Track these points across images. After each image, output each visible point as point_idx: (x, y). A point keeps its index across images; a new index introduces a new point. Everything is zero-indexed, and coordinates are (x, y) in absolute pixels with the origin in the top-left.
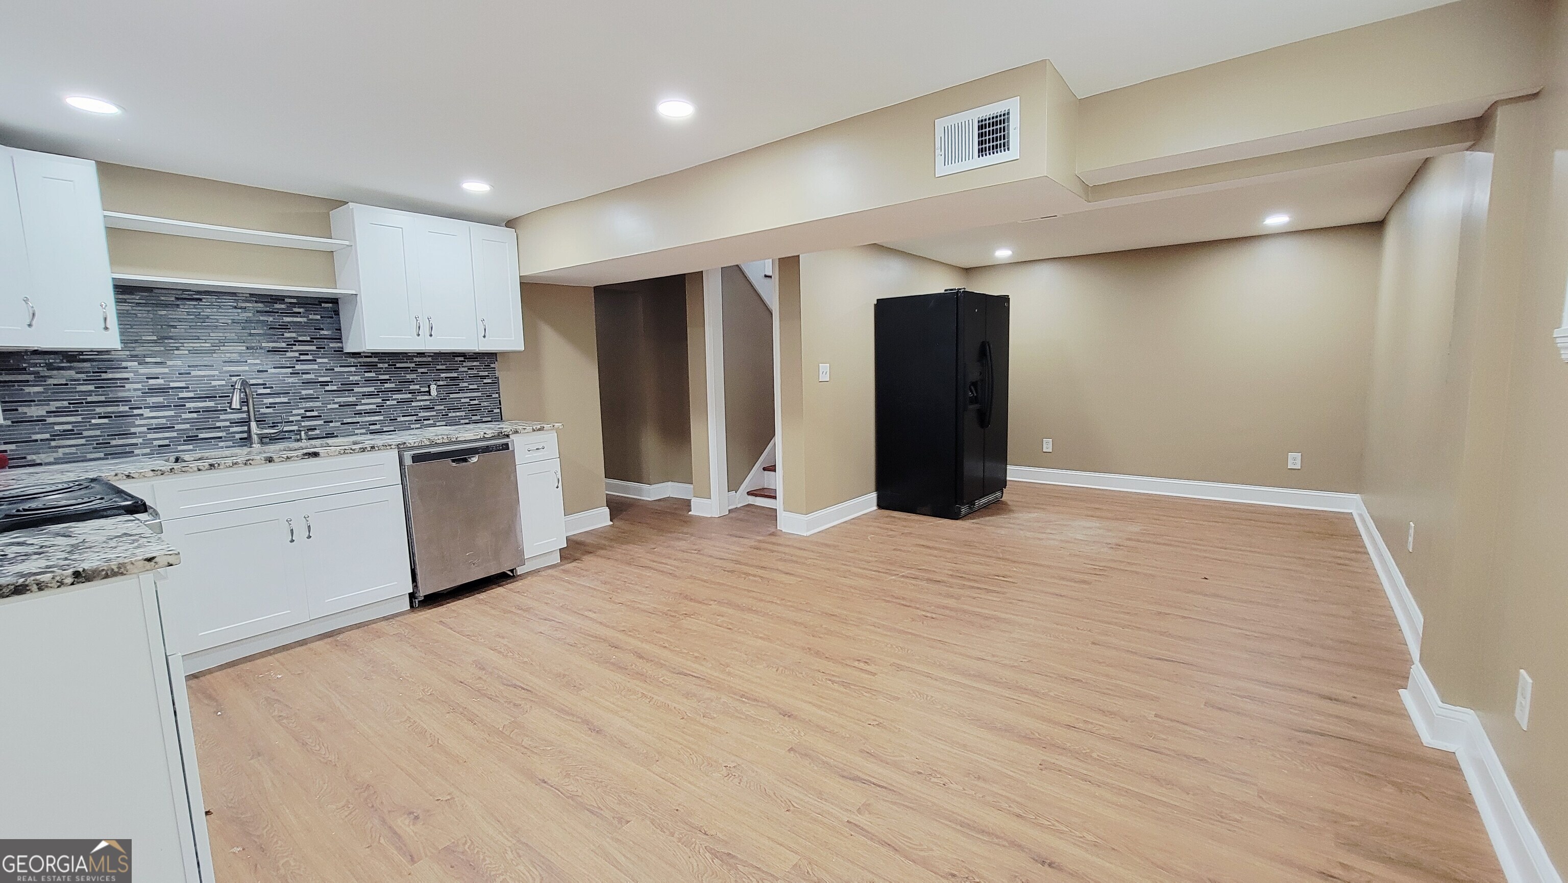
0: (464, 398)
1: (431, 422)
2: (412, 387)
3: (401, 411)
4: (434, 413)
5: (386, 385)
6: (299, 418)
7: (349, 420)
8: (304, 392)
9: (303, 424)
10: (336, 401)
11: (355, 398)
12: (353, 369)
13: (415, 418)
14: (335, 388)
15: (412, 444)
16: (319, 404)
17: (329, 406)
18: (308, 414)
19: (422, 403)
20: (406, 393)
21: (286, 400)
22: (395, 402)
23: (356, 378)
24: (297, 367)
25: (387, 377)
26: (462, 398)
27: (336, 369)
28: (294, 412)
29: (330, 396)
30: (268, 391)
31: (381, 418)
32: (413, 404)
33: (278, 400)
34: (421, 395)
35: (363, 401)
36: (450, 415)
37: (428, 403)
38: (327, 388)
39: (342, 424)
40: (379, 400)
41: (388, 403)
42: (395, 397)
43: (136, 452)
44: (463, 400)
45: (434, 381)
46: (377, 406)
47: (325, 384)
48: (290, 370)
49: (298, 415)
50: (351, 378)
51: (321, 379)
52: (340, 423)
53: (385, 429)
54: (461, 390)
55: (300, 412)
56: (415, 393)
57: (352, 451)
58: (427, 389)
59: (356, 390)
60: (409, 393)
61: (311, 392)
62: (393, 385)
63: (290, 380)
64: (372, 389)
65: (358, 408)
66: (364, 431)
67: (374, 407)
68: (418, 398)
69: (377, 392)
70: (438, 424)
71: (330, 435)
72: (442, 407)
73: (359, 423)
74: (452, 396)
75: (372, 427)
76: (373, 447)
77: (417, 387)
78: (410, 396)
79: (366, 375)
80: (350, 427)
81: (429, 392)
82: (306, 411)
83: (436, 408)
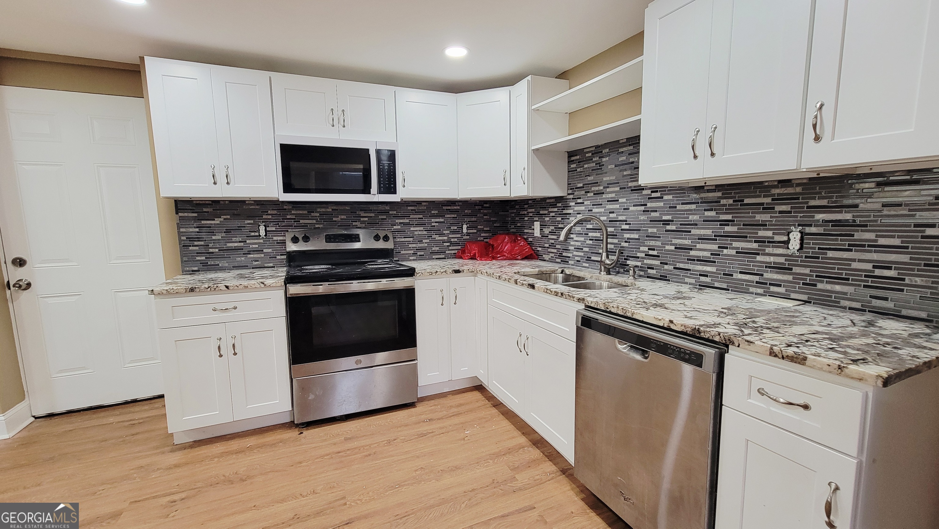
0: (860, 261)
1: (781, 290)
2: (761, 233)
3: (739, 264)
4: (790, 278)
5: (727, 229)
6: (643, 255)
7: (681, 266)
8: (650, 230)
9: (645, 261)
10: (673, 242)
11: (690, 241)
12: (693, 207)
13: (756, 278)
14: (674, 228)
15: (590, 303)
16: (659, 243)
17: (667, 247)
18: (651, 252)
19: (772, 259)
20: (751, 242)
21: (636, 236)
22: (733, 252)
23: (696, 217)
24: (649, 205)
25: (729, 217)
26: (854, 260)
27: (679, 207)
28: (642, 249)
29: (670, 235)
30: (627, 227)
31: (713, 269)
32: (759, 258)
33: (632, 236)
34: (773, 247)
35: (698, 246)
36: (820, 286)
37: (782, 260)
38: (668, 227)
39: (674, 268)
40: (715, 247)
41: (725, 251)
42: (735, 244)
43: (570, 262)
44: (855, 265)
45: (799, 225)
46: (712, 254)
47: (667, 222)
48: (643, 208)
49: (643, 252)
50: (691, 217)
51: (665, 218)
52: (673, 267)
53: (717, 285)
54: (860, 246)
55: (645, 250)
56: (764, 242)
57: (550, 293)
58: (785, 238)
59: (694, 231)
60: (755, 242)
61: (655, 230)
62: (734, 229)
63: (642, 218)
64: (709, 232)
65: (692, 253)
66: (693, 281)
67: (708, 254)
68: (768, 250)
69: (715, 236)
70: (793, 296)
71: (663, 278)
72: (807, 271)
73: (689, 270)
74: (830, 254)
75: (703, 279)
76: (562, 294)
77: (769, 234)
78: (755, 246)
79: (707, 213)
80: (682, 273)
81: (787, 242)
82: (649, 249)
83: (796, 270)
